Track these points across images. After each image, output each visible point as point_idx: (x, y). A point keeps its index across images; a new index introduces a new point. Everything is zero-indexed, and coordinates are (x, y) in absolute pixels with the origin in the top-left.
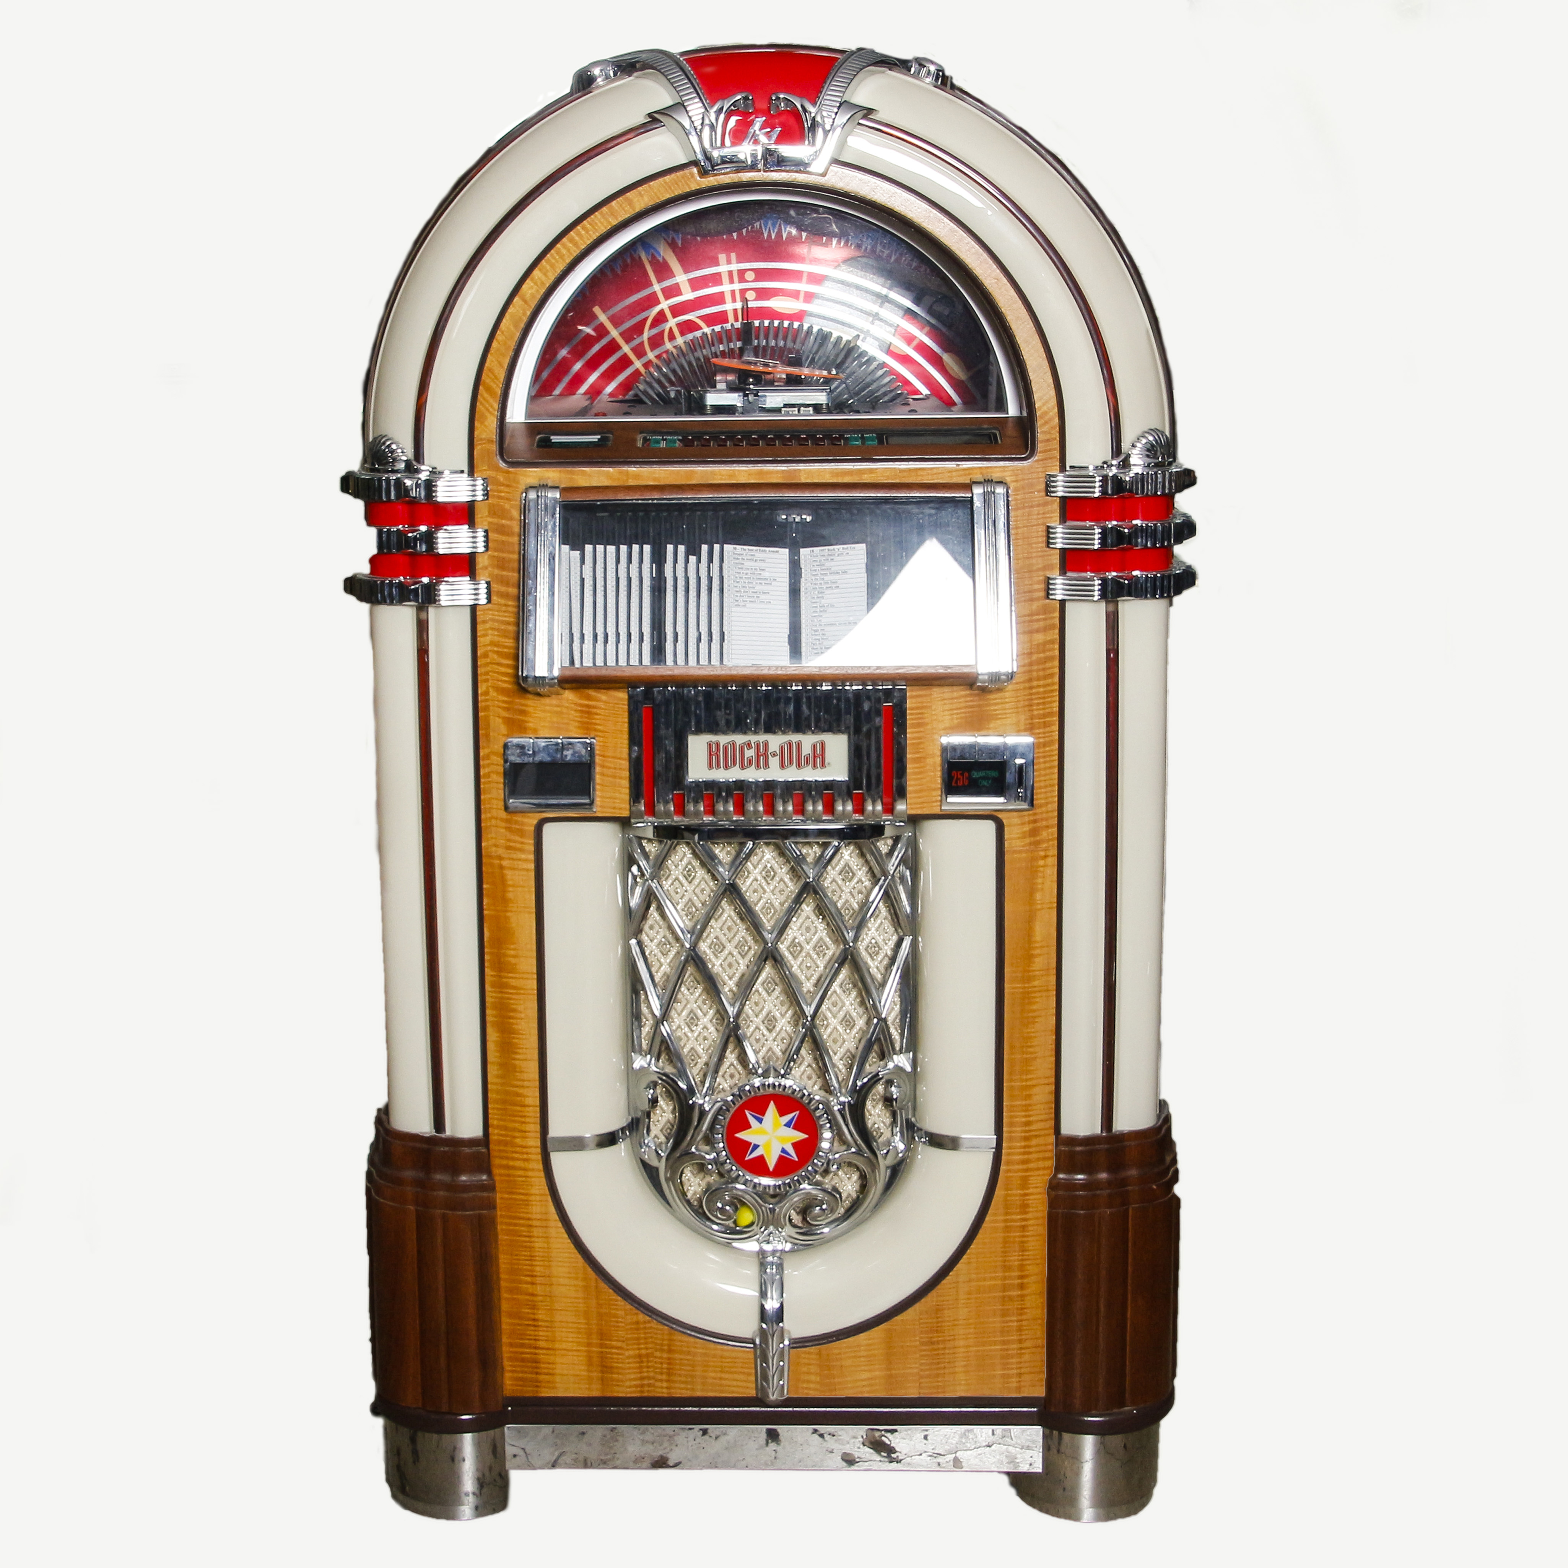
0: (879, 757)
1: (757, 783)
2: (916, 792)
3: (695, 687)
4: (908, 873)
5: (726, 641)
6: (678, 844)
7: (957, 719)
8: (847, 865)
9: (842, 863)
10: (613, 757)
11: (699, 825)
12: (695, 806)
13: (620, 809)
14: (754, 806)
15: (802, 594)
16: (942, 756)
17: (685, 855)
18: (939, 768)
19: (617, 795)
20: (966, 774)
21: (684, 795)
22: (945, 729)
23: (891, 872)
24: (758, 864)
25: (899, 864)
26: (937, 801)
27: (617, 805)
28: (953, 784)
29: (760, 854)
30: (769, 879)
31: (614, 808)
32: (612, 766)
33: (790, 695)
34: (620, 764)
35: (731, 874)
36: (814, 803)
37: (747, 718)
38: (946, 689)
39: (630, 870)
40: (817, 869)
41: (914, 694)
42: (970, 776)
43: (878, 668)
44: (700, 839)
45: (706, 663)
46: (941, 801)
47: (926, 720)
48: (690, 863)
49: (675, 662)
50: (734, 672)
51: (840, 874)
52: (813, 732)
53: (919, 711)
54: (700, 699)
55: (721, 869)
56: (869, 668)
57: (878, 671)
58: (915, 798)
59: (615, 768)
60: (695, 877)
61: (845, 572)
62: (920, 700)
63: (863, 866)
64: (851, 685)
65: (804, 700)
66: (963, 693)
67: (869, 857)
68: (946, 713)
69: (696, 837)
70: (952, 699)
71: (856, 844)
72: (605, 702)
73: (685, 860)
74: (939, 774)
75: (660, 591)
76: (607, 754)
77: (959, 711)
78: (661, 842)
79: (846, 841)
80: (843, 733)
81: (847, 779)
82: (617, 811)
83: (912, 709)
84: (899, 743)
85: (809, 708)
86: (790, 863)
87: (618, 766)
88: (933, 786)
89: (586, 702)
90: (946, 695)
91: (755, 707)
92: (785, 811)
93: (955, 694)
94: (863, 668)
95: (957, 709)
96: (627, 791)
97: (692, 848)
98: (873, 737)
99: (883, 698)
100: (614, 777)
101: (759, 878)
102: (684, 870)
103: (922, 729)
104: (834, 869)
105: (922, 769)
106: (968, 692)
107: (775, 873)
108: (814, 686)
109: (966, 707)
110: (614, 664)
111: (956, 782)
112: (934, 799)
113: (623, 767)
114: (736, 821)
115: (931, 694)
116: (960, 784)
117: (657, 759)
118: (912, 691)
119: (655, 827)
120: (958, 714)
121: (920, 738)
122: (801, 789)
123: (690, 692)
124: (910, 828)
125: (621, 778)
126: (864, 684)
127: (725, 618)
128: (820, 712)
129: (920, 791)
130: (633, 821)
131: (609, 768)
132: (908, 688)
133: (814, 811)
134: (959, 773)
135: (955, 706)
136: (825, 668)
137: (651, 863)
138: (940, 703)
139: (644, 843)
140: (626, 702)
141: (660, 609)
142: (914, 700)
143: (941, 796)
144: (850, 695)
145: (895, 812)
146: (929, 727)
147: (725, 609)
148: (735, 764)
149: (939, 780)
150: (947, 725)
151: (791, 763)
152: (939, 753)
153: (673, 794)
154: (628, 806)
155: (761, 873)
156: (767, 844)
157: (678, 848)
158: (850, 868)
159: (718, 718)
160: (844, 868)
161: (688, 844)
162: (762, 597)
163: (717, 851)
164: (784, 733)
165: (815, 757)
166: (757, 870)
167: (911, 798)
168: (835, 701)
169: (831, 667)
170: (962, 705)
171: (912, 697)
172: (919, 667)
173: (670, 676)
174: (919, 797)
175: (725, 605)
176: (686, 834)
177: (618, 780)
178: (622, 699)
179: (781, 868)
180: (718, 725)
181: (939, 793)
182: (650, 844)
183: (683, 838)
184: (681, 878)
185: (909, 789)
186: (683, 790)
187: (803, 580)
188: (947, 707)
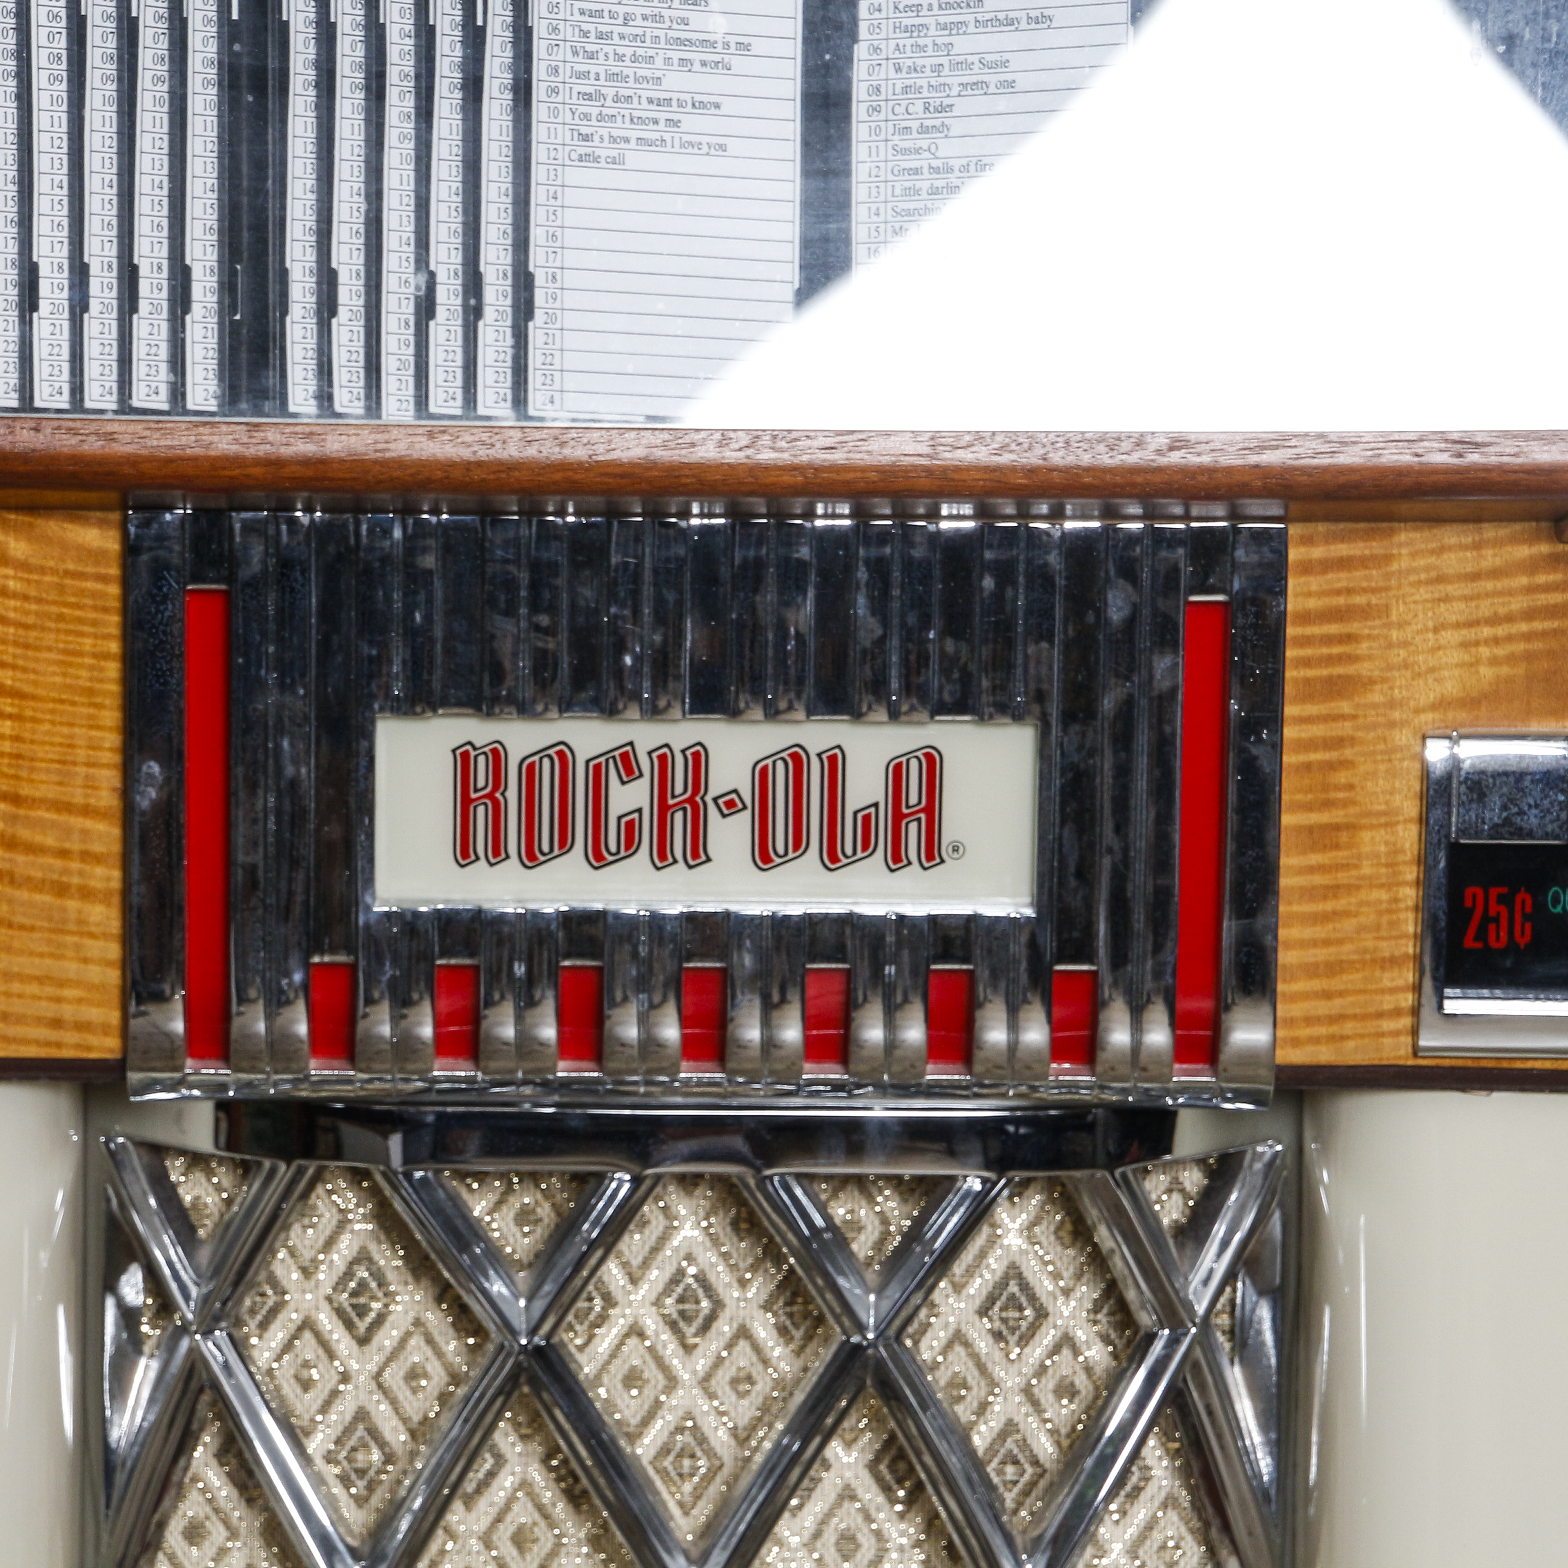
0: (1164, 819)
1: (656, 924)
2: (1313, 971)
4: (1267, 1315)
6: (318, 1178)
7: (1494, 661)
8: (1014, 1273)
9: (997, 1263)
13: (83, 1026)
14: (644, 1021)
15: (859, 111)
16: (1425, 817)
18: (1412, 874)
19: (68, 966)
20: (1526, 900)
21: (351, 971)
22: (1442, 706)
24: (647, 1265)
25: (1230, 1277)
26: (1397, 1012)
27: (66, 1010)
28: (1471, 942)
29: (659, 1225)
30: (689, 1330)
31: (57, 1023)
32: (50, 840)
33: (804, 552)
34: (86, 835)
35: (540, 1305)
36: (892, 1010)
37: (622, 647)
38: (1451, 535)
40: (893, 1289)
41: (1318, 552)
42: (1540, 905)
43: (1177, 443)
44: (412, 1160)
45: (457, 408)
46: (1417, 1010)
47: (1364, 669)
48: (363, 1257)
49: (326, 399)
51: (984, 1311)
52: (894, 714)
53: (1333, 629)
54: (429, 560)
55: (496, 1287)
56: (1140, 442)
57: (1175, 458)
58: (1307, 996)
59: (63, 854)
61: (1041, 20)
62: (1340, 579)
63: (1079, 1278)
64: (1057, 515)
65: (862, 575)
66: (1523, 552)
67: (1104, 1239)
68: (1450, 636)
70: (1475, 576)
71: (1054, 1186)
72: (25, 567)
73: (346, 1246)
74: (1410, 896)
75: (259, 86)
77: (1501, 631)
78: (246, 1170)
79: (1016, 1176)
80: (1017, 717)
81: (1030, 912)
83: (1306, 618)
85: (881, 608)
87: (75, 844)
88: (1388, 946)
90: (1451, 562)
91: (659, 603)
92: (769, 1044)
93: (1490, 558)
94: (1113, 441)
95: (1494, 620)
96: (113, 950)
98: (1143, 738)
99: (1187, 570)
100: (59, 889)
101: (650, 1323)
102: (341, 1284)
103: (1345, 707)
104: (961, 1288)
105: (1342, 877)
107: (718, 1305)
108: (905, 516)
109: (1529, 615)
111: (1482, 934)
112: (1389, 1002)
113: (98, 847)
114: (567, 1084)
115: (1388, 558)
116: (1499, 939)
118: (1307, 541)
119: (223, 1107)
120: (1494, 641)
121: (1338, 743)
122: (838, 951)
124: (1283, 1123)
125: (87, 894)
126: (1110, 513)
128: (925, 623)
129: (1334, 968)
130: (132, 1077)
132: (1294, 530)
133: (890, 1046)
134: (1496, 892)
135: (1485, 608)
137: (204, 1254)
138: (1424, 593)
139: (177, 1171)
140: (114, 571)
141: (259, 168)
142: (1315, 583)
143: (1418, 989)
144: (1054, 559)
145: (1225, 1055)
146: (1376, 696)
147: (536, 173)
148: (566, 845)
149: (1411, 925)
150: (1450, 687)
151: (799, 841)
152: (1412, 807)
153: (307, 967)
154: (113, 1016)
155: (658, 1303)
156: (690, 1182)
157: (318, 1194)
158: (1026, 1286)
160: (1004, 1285)
162: (692, 122)
163: (480, 1209)
164: (773, 712)
165: (897, 816)
166: (644, 1291)
167: (1292, 998)
168: (988, 581)
169: (979, 437)
170: (1517, 604)
171: (1307, 568)
172: (1344, 442)
173: (306, 463)
174: (1327, 995)
175: (536, 154)
176: (355, 1134)
177: (72, 905)
178: (94, 557)
179: (743, 1283)
180: (499, 674)
181: (1410, 976)
182: (199, 1174)
184: (326, 1319)
185: (1286, 956)
186: (349, 947)
187: (860, 51)
188: (1454, 612)
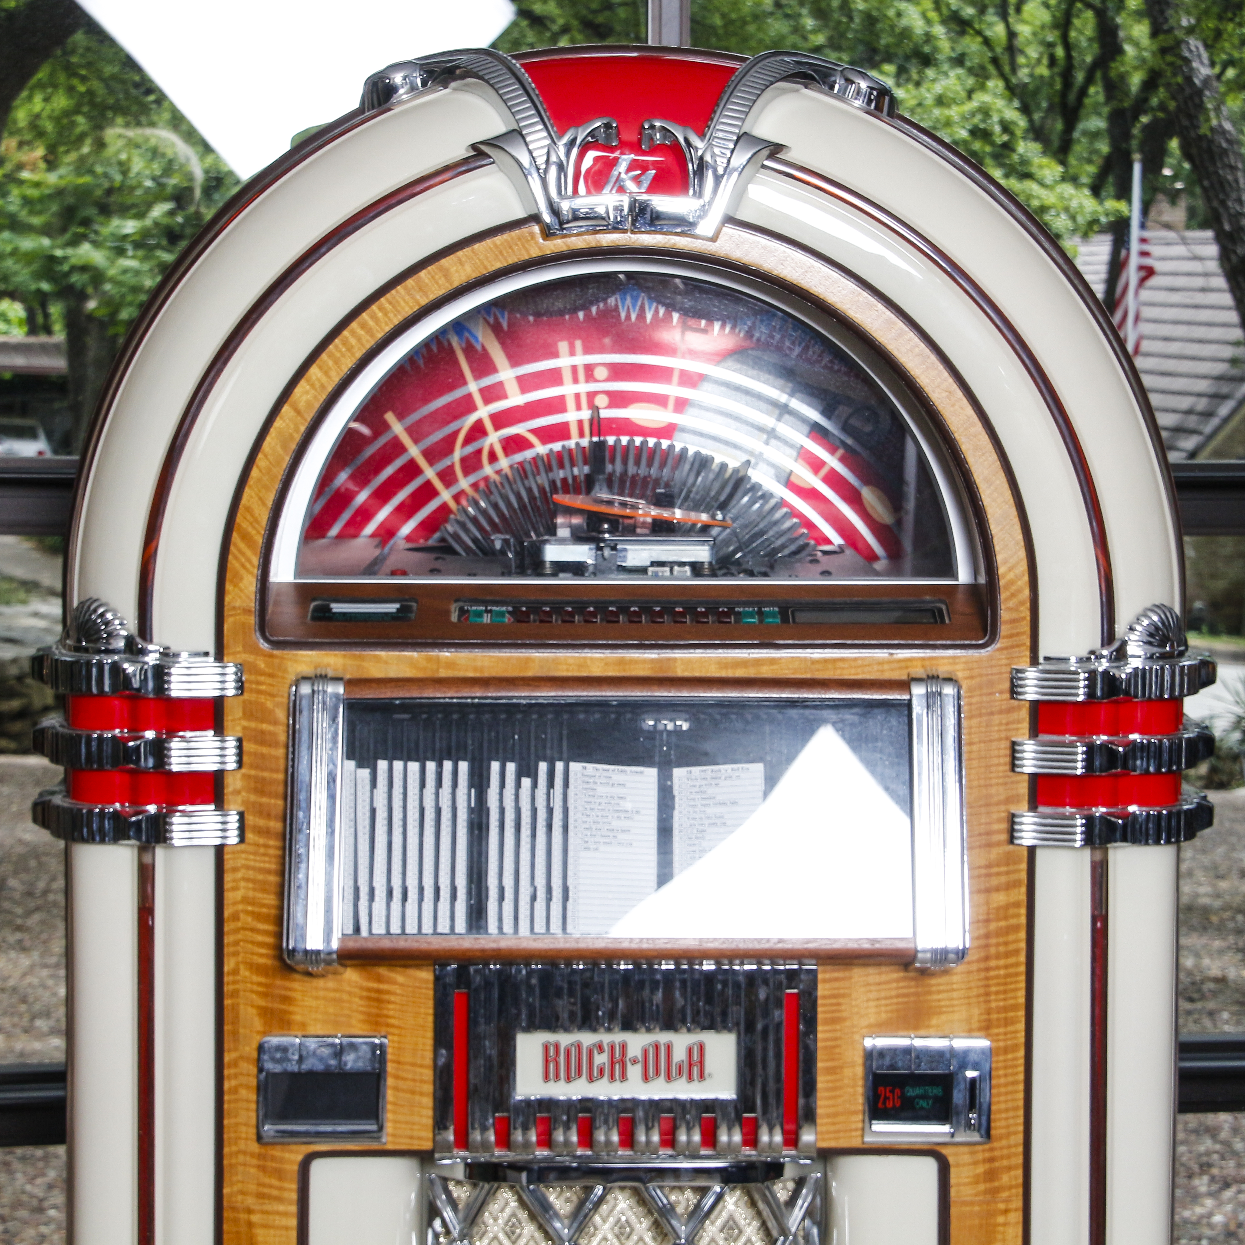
0: (778, 1065)
1: (610, 1102)
2: (828, 1116)
3: (528, 964)
4: (815, 1231)
5: (571, 900)
6: (498, 1188)
7: (887, 1012)
8: (731, 1218)
9: (725, 1215)
10: (414, 1065)
11: (531, 1162)
12: (524, 1134)
13: (420, 1138)
14: (606, 1134)
15: (676, 832)
16: (865, 1065)
17: (507, 1204)
18: (860, 1082)
19: (416, 1119)
20: (897, 1091)
21: (508, 1118)
22: (869, 1026)
23: (793, 1230)
24: (608, 1216)
25: (803, 1219)
26: (856, 1130)
27: (416, 1134)
28: (880, 1105)
29: (611, 1203)
30: (623, 1238)
31: (411, 1137)
32: (410, 1076)
33: (658, 977)
34: (421, 1074)
35: (572, 1231)
36: (689, 1130)
37: (598, 1009)
38: (871, 970)
39: (430, 1224)
40: (691, 1225)
41: (828, 976)
42: (903, 1093)
43: (780, 941)
44: (529, 1182)
45: (543, 930)
46: (863, 1129)
47: (844, 1014)
48: (514, 1215)
49: (500, 928)
50: (582, 945)
51: (721, 1231)
52: (689, 1030)
53: (833, 1001)
54: (534, 981)
55: (558, 1225)
56: (768, 940)
57: (780, 946)
58: (826, 1124)
59: (414, 1080)
60: (520, 1235)
61: (734, 803)
62: (836, 984)
63: (753, 1219)
64: (742, 964)
65: (678, 984)
66: (895, 976)
67: (761, 1205)
68: (872, 1004)
69: (524, 1175)
70: (879, 984)
71: (743, 1189)
72: (402, 985)
73: (508, 1211)
74: (860, 1090)
75: (480, 828)
76: (402, 1059)
77: (888, 1002)
78: (475, 1185)
79: (732, 1185)
80: (730, 1030)
81: (734, 1097)
82: (416, 1142)
83: (825, 997)
84: (807, 1048)
85: (684, 995)
86: (652, 1214)
87: (418, 1077)
88: (853, 1108)
89: (375, 985)
90: (871, 979)
91: (611, 994)
92: (648, 1142)
93: (884, 978)
94: (759, 941)
95: (886, 998)
96: (430, 1113)
97: (517, 1193)
98: (771, 1038)
99: (785, 982)
100: (413, 1092)
101: (610, 1236)
102: (506, 1224)
103: (838, 1027)
104: (713, 1223)
105: (838, 1084)
106: (901, 974)
107: (632, 1230)
108: (691, 964)
109: (898, 996)
110: (415, 931)
111: (884, 1103)
112: (854, 1126)
113: (425, 1078)
114: (580, 1157)
115: (850, 978)
116: (890, 1105)
117: (472, 1066)
118: (824, 972)
119: (467, 1165)
120: (886, 1005)
121: (836, 1039)
122: (670, 1111)
123: (520, 971)
124: (820, 1166)
125: (422, 1094)
126: (759, 963)
127: (570, 867)
128: (699, 1000)
129: (836, 1115)
130: (437, 1155)
131: (405, 1079)
132: (820, 969)
133: (689, 1142)
134: (888, 1089)
135: (883, 994)
136: (708, 940)
137: (461, 1215)
138: (863, 989)
139: (451, 1186)
140: (431, 986)
141: (480, 854)
142: (827, 986)
143: (863, 1121)
144: (741, 978)
145: (800, 1144)
146: (848, 1023)
147: (571, 854)
148: (580, 1074)
149: (860, 1100)
150: (872, 1019)
151: (657, 1073)
152: (860, 1060)
153: (494, 1117)
154: (430, 1135)
155: (612, 1229)
156: (622, 1189)
157: (498, 1194)
158: (735, 1222)
159: (560, 1009)
160: (727, 1222)
161: (512, 1188)
162: (621, 836)
163: (552, 1198)
164: (648, 1030)
165: (690, 1065)
166: (607, 1226)
167: (822, 1125)
168: (719, 986)
169: (715, 939)
170: (893, 993)
171: (825, 981)
172: (835, 940)
173: (494, 950)
174: (834, 1124)
175: (571, 848)
176: (510, 1173)
177: (417, 1098)
178: (426, 981)
179: (641, 1223)
180: (557, 1018)
181: (860, 1117)
182: (459, 1187)
183: (505, 1180)
184: (501, 1236)
185: (820, 1111)
186: (508, 1110)
187: (676, 813)
188: (873, 995)
